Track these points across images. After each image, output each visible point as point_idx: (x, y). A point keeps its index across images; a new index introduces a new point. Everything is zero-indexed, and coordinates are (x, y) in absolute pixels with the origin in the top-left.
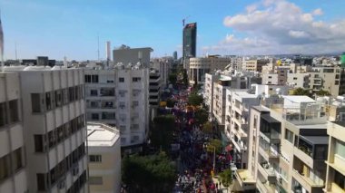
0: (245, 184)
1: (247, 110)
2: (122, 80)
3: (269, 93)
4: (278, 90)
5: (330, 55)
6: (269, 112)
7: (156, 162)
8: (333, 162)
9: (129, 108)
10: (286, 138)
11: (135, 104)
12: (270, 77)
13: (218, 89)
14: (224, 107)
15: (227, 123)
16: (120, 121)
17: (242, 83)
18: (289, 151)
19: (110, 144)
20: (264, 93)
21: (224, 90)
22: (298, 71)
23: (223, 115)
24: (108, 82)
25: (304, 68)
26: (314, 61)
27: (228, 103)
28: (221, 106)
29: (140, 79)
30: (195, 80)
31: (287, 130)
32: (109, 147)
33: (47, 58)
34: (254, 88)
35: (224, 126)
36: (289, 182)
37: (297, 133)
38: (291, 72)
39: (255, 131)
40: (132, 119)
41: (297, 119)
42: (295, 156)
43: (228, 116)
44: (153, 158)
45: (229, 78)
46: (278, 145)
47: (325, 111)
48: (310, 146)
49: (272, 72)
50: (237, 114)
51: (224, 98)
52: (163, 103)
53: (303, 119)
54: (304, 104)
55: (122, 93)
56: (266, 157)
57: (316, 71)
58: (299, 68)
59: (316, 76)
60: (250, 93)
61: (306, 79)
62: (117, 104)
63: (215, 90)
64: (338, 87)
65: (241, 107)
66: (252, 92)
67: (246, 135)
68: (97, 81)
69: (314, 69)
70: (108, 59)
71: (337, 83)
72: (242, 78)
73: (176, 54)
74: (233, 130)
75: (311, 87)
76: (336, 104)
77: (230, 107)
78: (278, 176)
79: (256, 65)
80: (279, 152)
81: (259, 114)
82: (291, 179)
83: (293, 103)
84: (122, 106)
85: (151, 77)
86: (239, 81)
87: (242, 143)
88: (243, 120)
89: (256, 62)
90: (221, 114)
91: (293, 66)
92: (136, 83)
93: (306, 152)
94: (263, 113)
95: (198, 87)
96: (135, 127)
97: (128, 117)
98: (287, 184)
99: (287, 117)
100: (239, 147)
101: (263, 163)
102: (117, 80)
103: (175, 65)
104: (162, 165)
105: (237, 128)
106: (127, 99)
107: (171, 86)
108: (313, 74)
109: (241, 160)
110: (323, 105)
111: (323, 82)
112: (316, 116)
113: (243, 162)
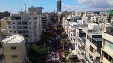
0: (73, 55)
1: (75, 29)
2: (30, 18)
3: (83, 23)
4: (86, 22)
5: (105, 11)
6: (82, 30)
7: (40, 48)
8: (104, 49)
9: (33, 29)
10: (88, 39)
11: (35, 27)
12: (85, 18)
13: (66, 22)
14: (68, 28)
15: (69, 34)
16: (30, 34)
17: (74, 20)
18: (88, 43)
19: (19, 42)
20: (81, 23)
21: (68, 22)
22: (95, 16)
23: (68, 31)
24: (25, 19)
25: (97, 15)
26: (100, 13)
27: (69, 27)
28: (67, 28)
29: (36, 18)
30: (60, 19)
31: (88, 36)
32: (18, 44)
33: (8, 12)
34: (78, 21)
35: (68, 35)
36: (88, 55)
37: (91, 37)
38: (92, 16)
39: (77, 37)
40: (34, 33)
41: (92, 32)
42: (90, 46)
43: (69, 32)
44: (39, 47)
45: (70, 18)
46: (85, 41)
47: (102, 28)
48: (96, 42)
49: (86, 16)
50: (72, 31)
51: (68, 25)
52: (48, 27)
53: (94, 32)
54: (95, 26)
55: (30, 23)
56: (81, 46)
57: (101, 16)
58: (95, 15)
59: (100, 18)
60: (77, 23)
61: (97, 19)
62: (28, 27)
63: (66, 23)
64: (107, 21)
65: (73, 28)
66: (78, 22)
67: (74, 38)
68: (20, 19)
69: (100, 15)
70: (25, 11)
71: (107, 20)
72: (75, 18)
73: (55, 11)
74: (71, 36)
75: (99, 21)
76: (106, 26)
77: (70, 28)
78: (85, 52)
79: (81, 14)
80: (85, 44)
81: (78, 30)
82: (89, 54)
83: (91, 26)
84: (30, 28)
85: (43, 18)
86: (73, 19)
87: (73, 41)
88: (74, 33)
89: (81, 13)
90: (67, 31)
91: (93, 14)
92: (35, 20)
93: (94, 44)
94: (80, 30)
95: (61, 22)
96: (35, 35)
97: (33, 32)
98: (87, 56)
99: (88, 31)
100: (72, 42)
101: (79, 48)
102: (28, 18)
103: (54, 15)
104: (42, 50)
105: (72, 35)
106: (32, 26)
107: (52, 21)
108: (99, 17)
109: (73, 47)
110: (102, 26)
111: (102, 19)
112: (99, 31)
113: (74, 47)
